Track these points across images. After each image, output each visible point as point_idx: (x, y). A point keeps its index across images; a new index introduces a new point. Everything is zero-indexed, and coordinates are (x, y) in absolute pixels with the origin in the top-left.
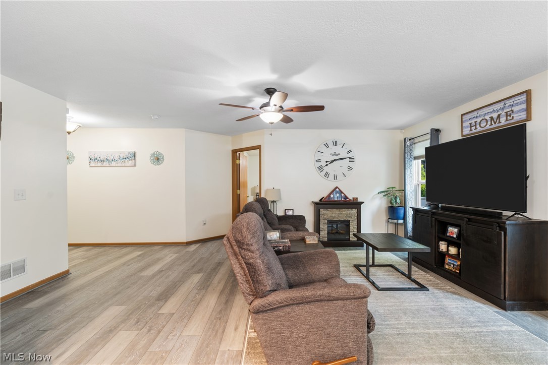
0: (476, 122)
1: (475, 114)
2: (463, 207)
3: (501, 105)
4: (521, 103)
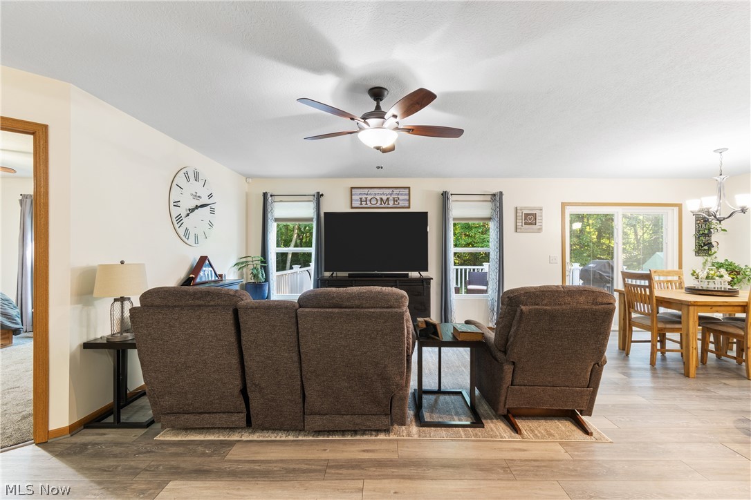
0: (366, 198)
1: (366, 191)
2: (376, 272)
3: (390, 191)
4: (405, 195)
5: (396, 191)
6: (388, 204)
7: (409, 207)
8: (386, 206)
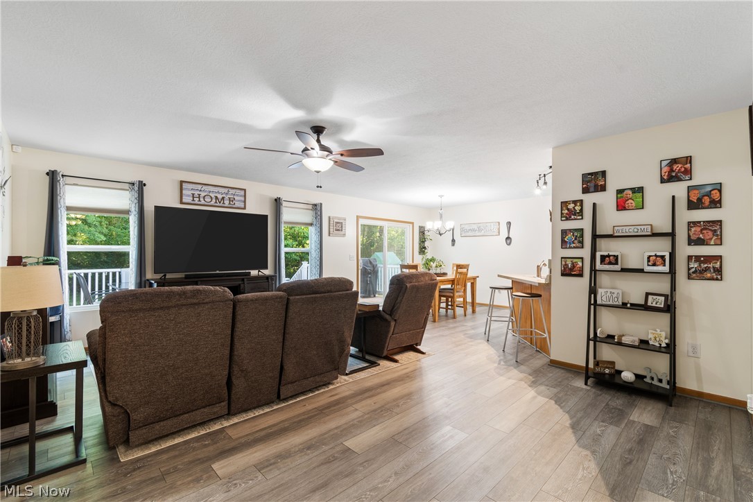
0: (199, 195)
1: (199, 187)
2: (218, 272)
3: (226, 190)
4: (241, 196)
5: (232, 191)
6: (224, 203)
7: (245, 208)
8: (221, 204)
